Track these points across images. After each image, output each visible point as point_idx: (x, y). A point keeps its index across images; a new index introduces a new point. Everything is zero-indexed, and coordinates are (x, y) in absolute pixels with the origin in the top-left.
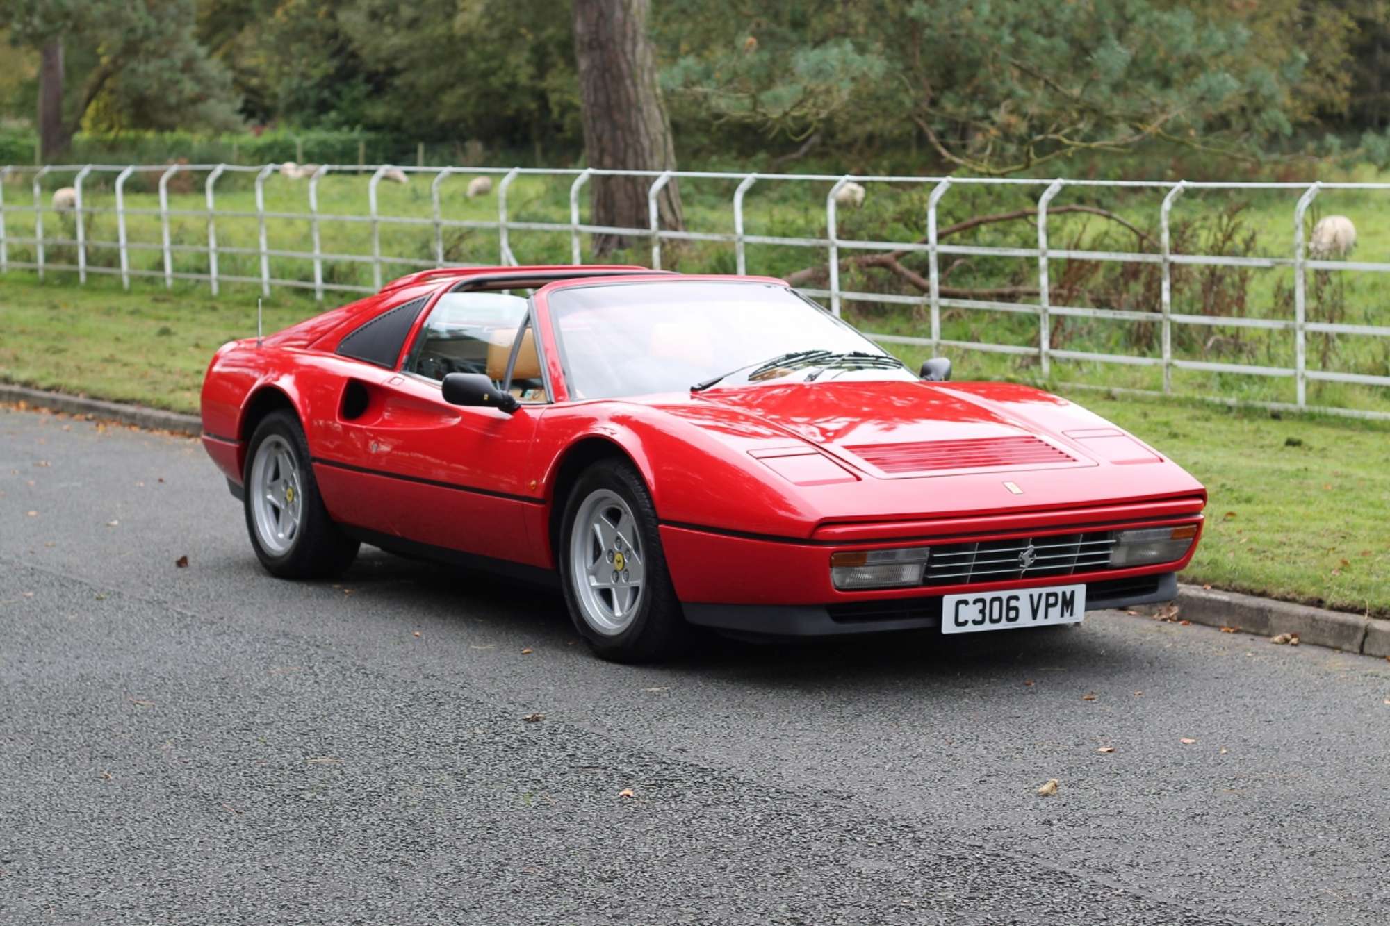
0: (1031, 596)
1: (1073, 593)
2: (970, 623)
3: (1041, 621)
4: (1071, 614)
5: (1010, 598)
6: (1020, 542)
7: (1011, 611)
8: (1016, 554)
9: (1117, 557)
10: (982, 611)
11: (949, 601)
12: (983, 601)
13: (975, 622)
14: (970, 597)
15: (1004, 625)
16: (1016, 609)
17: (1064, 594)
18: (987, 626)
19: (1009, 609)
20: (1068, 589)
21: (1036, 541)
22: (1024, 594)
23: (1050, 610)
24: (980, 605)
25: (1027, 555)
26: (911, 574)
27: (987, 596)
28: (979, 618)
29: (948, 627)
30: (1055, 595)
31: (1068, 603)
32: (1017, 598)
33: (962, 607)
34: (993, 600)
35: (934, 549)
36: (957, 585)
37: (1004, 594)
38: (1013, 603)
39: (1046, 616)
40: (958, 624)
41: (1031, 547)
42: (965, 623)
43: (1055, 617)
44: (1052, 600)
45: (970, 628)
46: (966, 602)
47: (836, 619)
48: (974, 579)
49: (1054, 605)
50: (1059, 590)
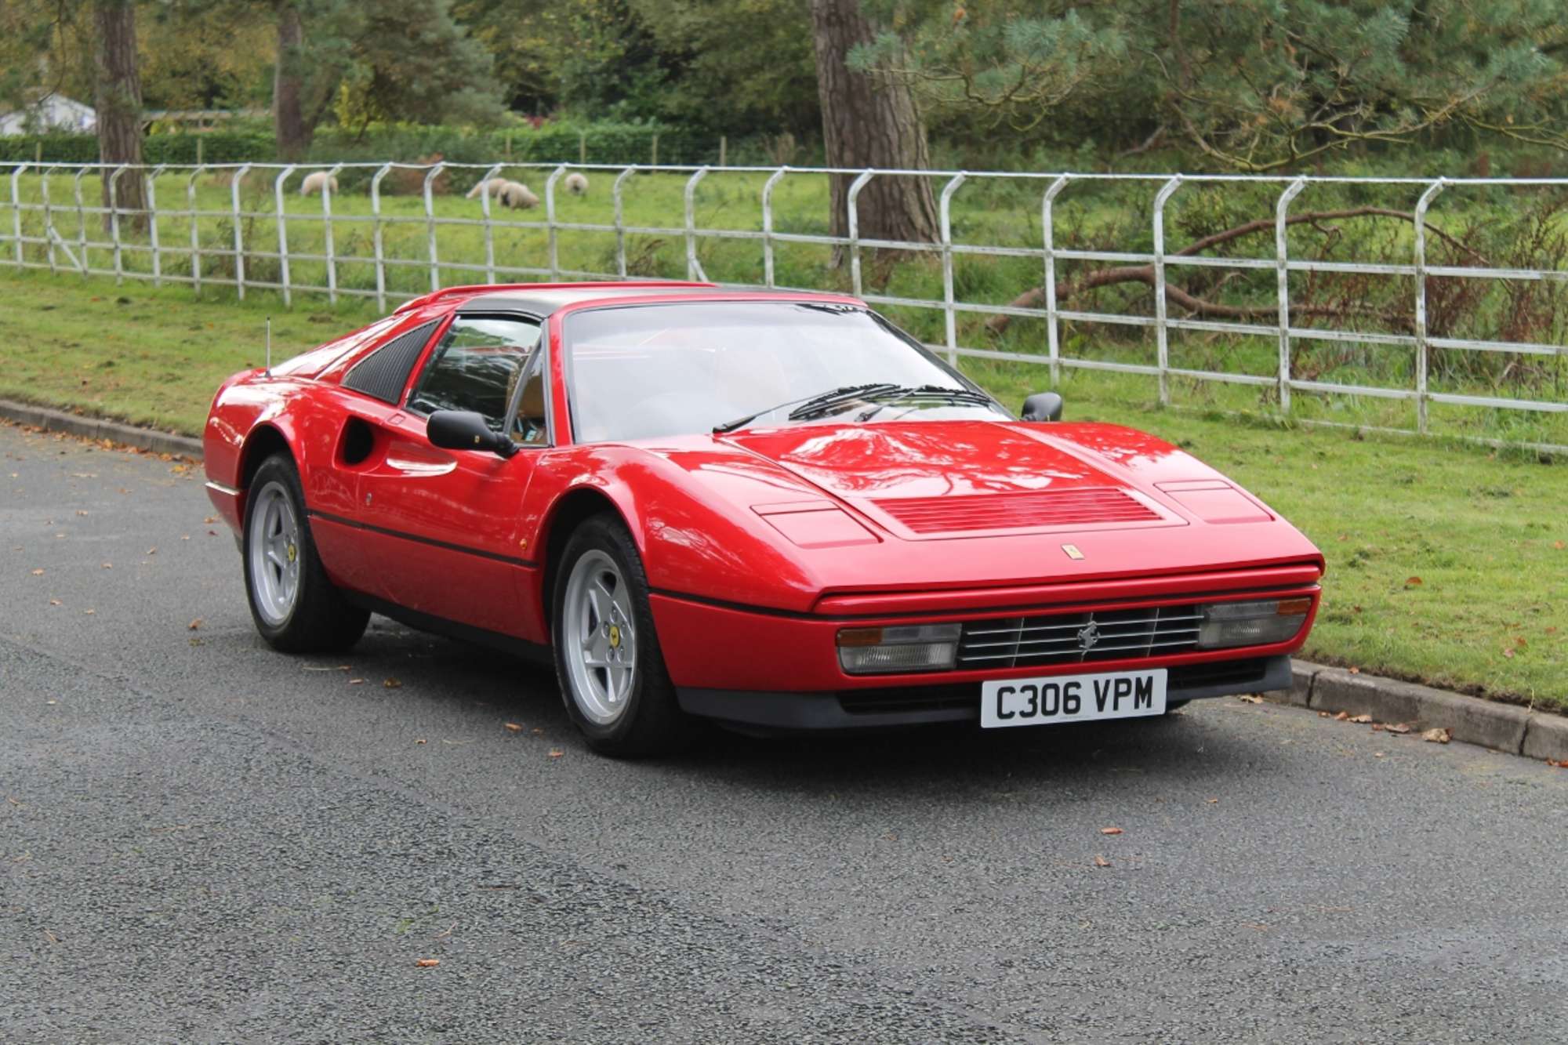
0: (1096, 683)
1: (1150, 680)
2: (1017, 716)
3: (1108, 713)
4: (1149, 705)
5: (1068, 686)
6: (1081, 618)
7: (1071, 701)
8: (1074, 632)
9: (1208, 636)
10: (1033, 701)
11: (989, 689)
12: (1034, 688)
13: (1023, 714)
14: (1017, 683)
15: (1061, 717)
16: (1077, 698)
17: (1139, 680)
18: (1040, 719)
19: (1067, 698)
20: (1144, 675)
21: (1098, 617)
22: (1086, 680)
23: (1121, 700)
24: (1029, 694)
25: (1088, 634)
26: (940, 655)
27: (1039, 682)
28: (1029, 708)
29: (989, 719)
30: (1128, 682)
31: (1144, 692)
32: (1077, 685)
33: (1006, 695)
34: (1046, 687)
35: (968, 625)
36: (999, 669)
37: (1061, 681)
38: (1072, 691)
39: (1116, 707)
40: (1001, 715)
41: (1092, 624)
42: (1011, 715)
43: (1127, 708)
44: (1123, 688)
45: (1017, 721)
46: (1012, 690)
47: (848, 709)
48: (1021, 662)
49: (1127, 693)
50: (1132, 675)
